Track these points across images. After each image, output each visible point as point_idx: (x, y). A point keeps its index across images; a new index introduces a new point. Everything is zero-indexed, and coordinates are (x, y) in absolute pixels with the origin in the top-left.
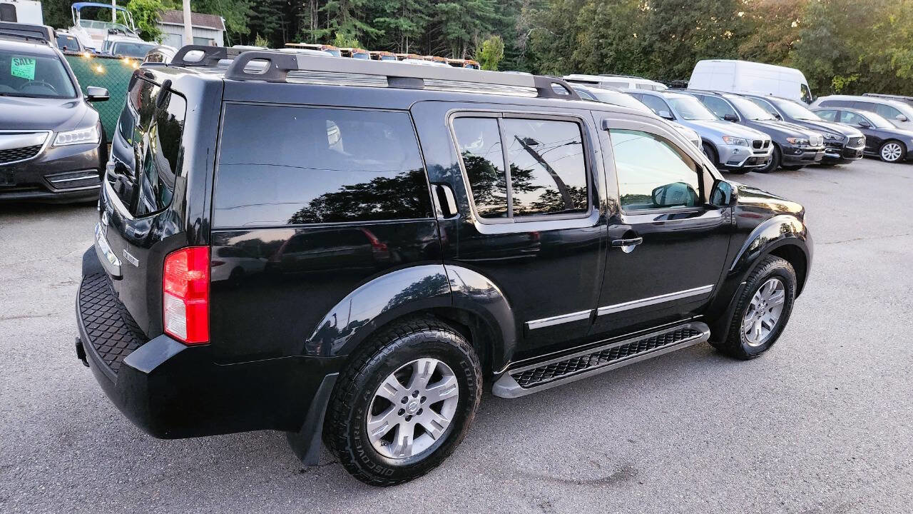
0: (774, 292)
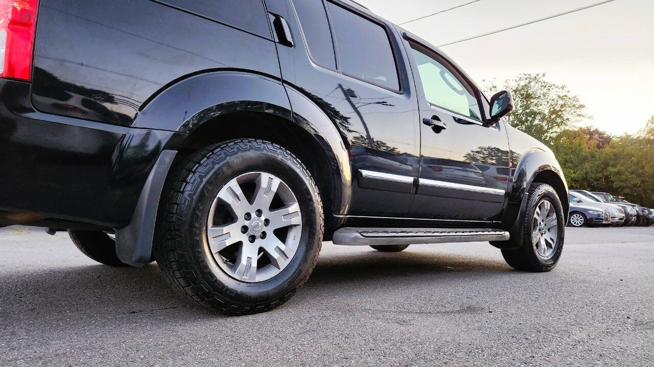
0: (548, 216)
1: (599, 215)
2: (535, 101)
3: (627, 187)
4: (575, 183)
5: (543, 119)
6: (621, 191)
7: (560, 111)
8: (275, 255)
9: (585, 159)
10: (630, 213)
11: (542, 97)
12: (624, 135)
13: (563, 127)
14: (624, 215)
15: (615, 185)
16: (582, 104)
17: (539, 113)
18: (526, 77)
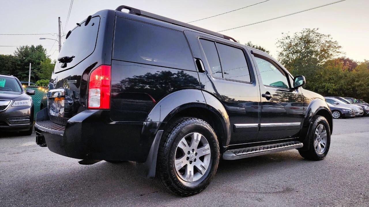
0: (322, 131)
1: (348, 112)
2: (313, 44)
3: (365, 93)
4: (335, 92)
5: (317, 55)
6: (361, 96)
7: (327, 50)
8: (200, 168)
9: (341, 78)
10: (366, 109)
11: (316, 42)
12: (364, 61)
13: (328, 59)
14: (363, 111)
15: (358, 92)
16: (339, 45)
17: (315, 52)
18: (307, 30)
